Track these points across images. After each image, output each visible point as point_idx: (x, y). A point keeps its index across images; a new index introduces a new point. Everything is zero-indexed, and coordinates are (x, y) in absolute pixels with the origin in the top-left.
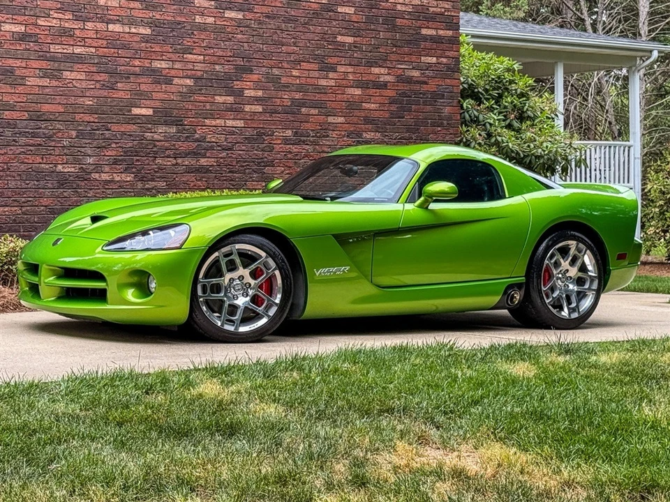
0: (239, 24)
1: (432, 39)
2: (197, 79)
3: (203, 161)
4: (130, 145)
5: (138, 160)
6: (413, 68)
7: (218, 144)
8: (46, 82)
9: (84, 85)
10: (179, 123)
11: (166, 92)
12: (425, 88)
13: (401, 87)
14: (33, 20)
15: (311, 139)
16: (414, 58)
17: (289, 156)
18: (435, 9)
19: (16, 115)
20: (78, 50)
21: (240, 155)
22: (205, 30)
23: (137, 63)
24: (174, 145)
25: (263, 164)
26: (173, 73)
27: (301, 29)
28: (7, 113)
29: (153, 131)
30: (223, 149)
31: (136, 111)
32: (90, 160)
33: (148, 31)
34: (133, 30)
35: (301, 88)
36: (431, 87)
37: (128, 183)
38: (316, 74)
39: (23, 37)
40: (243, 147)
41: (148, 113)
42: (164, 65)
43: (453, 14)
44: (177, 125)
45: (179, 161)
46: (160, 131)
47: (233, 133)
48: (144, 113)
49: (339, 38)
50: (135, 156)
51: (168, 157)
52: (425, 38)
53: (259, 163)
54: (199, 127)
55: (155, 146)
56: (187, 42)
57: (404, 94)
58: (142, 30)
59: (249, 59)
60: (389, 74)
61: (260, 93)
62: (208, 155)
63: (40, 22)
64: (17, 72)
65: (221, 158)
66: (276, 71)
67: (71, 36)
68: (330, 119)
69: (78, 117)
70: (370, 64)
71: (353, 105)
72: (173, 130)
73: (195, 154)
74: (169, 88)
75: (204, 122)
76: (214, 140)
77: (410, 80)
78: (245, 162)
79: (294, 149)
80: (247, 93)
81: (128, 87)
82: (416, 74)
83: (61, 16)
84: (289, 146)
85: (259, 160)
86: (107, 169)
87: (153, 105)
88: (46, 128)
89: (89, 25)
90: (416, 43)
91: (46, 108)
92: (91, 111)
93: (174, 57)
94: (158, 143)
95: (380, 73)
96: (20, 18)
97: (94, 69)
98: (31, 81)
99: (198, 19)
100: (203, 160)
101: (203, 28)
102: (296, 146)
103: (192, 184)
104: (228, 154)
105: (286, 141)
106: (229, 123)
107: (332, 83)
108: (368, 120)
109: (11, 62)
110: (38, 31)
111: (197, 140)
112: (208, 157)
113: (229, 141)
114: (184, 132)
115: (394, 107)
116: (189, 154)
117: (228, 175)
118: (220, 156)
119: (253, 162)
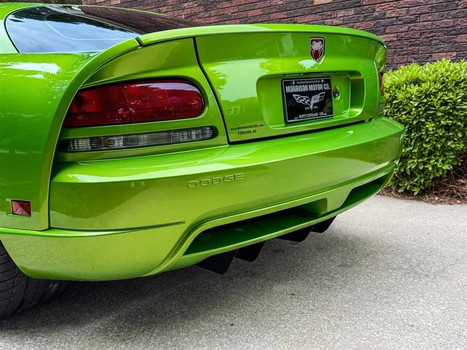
7: (399, 18)
10: (357, 5)
21: (424, 26)
24: (353, 26)
30: (405, 23)
31: (317, 2)
40: (430, 17)
44: (355, 7)
46: (339, 16)
53: (449, 32)
54: (378, 5)
62: (387, 31)
65: (402, 32)
69: (272, 16)
72: (352, 12)
76: (394, 15)
78: (431, 33)
91: (251, 13)
92: (281, 10)
104: (409, 27)
111: (376, 18)
112: (388, 33)
113: (411, 13)
117: (411, 48)
118: (401, 30)
119: (441, 31)
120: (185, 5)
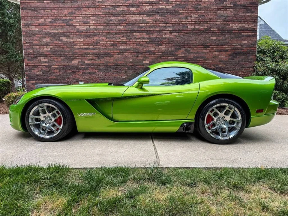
0: (177, 36)
1: (246, 36)
2: (163, 53)
6: (238, 45)
8: (119, 56)
9: (129, 56)
11: (153, 57)
12: (243, 51)
13: (233, 51)
14: (115, 40)
16: (239, 42)
18: (247, 27)
19: (111, 64)
20: (128, 47)
22: (166, 39)
23: (145, 49)
26: (155, 51)
27: (198, 36)
28: (108, 64)
31: (144, 62)
33: (148, 41)
34: (144, 41)
35: (197, 53)
36: (245, 50)
38: (203, 49)
39: (113, 45)
42: (153, 49)
43: (254, 28)
49: (211, 38)
52: (243, 36)
56: (160, 43)
57: (234, 53)
58: (146, 40)
59: (180, 46)
60: (229, 47)
61: (183, 55)
63: (117, 41)
64: (111, 54)
66: (189, 49)
67: (126, 43)
68: (207, 61)
69: (128, 64)
70: (222, 45)
71: (215, 57)
74: (154, 55)
77: (237, 49)
80: (179, 55)
81: (142, 56)
82: (239, 47)
83: (123, 39)
87: (149, 60)
88: (119, 67)
89: (131, 40)
90: (240, 37)
91: (119, 62)
92: (131, 63)
93: (156, 47)
95: (226, 47)
96: (112, 40)
97: (132, 52)
98: (115, 56)
99: (164, 36)
101: (165, 38)
107: (208, 51)
108: (220, 61)
109: (109, 51)
110: (117, 43)
115: (230, 57)
120: (88, 55)
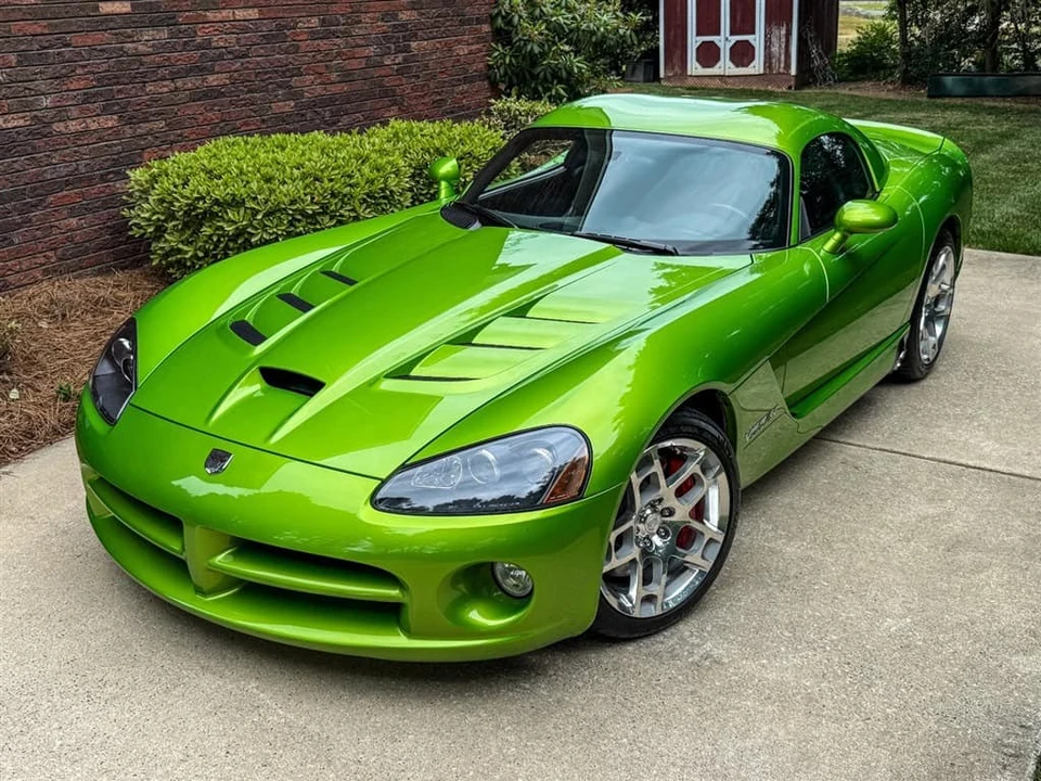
3: (212, 80)
4: (105, 66)
5: (119, 91)
7: (229, 49)
10: (171, 22)
15: (341, 28)
17: (319, 57)
21: (258, 63)
24: (169, 58)
25: (288, 74)
29: (135, 39)
30: (236, 57)
31: (106, 8)
32: (46, 102)
37: (110, 132)
40: (262, 51)
41: (124, 10)
44: (167, 26)
45: (179, 83)
46: (146, 38)
47: (245, 30)
48: (118, 11)
50: (115, 84)
51: (163, 79)
53: (284, 72)
54: (200, 26)
55: (142, 64)
62: (217, 69)
65: (235, 71)
72: (164, 34)
73: (200, 70)
75: (206, 16)
76: (222, 44)
78: (266, 73)
79: (323, 44)
84: (316, 42)
85: (284, 69)
86: (74, 112)
92: (35, 15)
94: (144, 59)
100: (211, 78)
102: (325, 41)
103: (201, 118)
104: (242, 64)
105: (314, 35)
106: (240, 14)
111: (199, 47)
112: (218, 73)
113: (243, 42)
114: (181, 35)
116: (191, 70)
117: (248, 96)
118: (233, 68)
119: (276, 72)
